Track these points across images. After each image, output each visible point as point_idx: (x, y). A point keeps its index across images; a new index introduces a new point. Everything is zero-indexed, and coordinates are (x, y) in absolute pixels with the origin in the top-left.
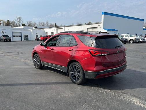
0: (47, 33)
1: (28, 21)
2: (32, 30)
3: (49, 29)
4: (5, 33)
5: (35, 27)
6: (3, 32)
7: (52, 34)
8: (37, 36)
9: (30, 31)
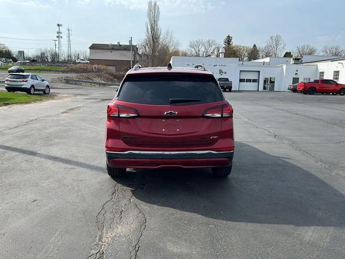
0: (323, 73)
1: (301, 45)
2: (284, 67)
3: (329, 62)
4: (225, 73)
5: (296, 59)
6: (221, 72)
7: (334, 75)
8: (296, 80)
9: (280, 69)
